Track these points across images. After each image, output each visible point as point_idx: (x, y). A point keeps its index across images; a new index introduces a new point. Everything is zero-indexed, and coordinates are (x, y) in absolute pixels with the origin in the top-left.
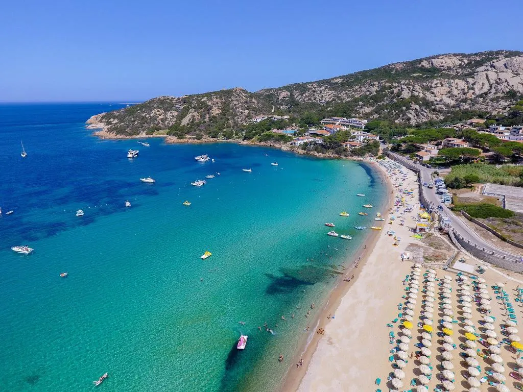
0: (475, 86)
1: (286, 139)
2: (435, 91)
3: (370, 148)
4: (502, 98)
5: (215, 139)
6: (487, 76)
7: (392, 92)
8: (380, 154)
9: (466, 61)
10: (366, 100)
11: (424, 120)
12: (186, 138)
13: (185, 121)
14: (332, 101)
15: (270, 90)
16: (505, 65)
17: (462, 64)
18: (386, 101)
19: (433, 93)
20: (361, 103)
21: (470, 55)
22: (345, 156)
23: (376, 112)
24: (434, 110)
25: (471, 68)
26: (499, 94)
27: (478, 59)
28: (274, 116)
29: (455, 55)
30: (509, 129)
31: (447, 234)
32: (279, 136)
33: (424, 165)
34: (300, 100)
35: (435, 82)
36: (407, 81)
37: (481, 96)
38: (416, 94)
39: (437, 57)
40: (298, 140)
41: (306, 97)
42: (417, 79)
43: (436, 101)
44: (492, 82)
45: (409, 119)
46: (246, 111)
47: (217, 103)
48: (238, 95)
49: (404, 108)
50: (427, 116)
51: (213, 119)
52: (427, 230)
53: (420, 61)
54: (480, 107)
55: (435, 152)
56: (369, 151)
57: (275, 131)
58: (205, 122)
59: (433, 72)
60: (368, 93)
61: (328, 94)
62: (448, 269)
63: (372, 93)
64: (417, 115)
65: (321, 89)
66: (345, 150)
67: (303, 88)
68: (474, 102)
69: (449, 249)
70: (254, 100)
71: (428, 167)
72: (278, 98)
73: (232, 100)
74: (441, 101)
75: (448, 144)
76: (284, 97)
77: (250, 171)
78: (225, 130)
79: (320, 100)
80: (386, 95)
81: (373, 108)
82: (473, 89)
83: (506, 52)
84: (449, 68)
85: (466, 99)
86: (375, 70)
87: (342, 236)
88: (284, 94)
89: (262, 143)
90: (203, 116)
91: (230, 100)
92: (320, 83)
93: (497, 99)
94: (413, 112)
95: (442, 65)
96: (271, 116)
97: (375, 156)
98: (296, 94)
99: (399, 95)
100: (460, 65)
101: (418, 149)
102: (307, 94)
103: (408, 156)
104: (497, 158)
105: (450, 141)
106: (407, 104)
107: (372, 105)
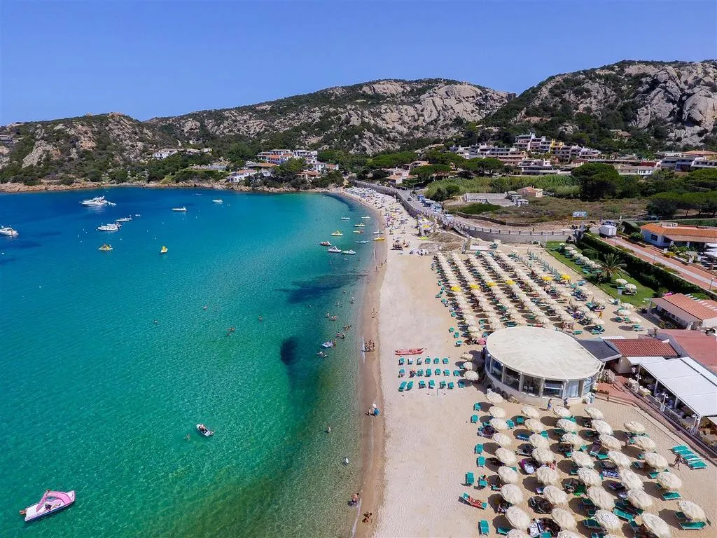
0: (424, 113)
1: (216, 175)
2: (386, 116)
3: (333, 178)
4: (451, 126)
5: (97, 183)
6: (433, 102)
7: (339, 119)
8: (345, 183)
9: (409, 89)
10: (310, 128)
11: (381, 150)
12: (41, 183)
13: (32, 159)
14: (264, 132)
15: (168, 119)
16: (446, 92)
17: (405, 91)
18: (334, 129)
19: (384, 120)
20: (303, 132)
21: (410, 82)
22: (306, 188)
23: (325, 142)
24: (388, 139)
25: (414, 96)
26: (448, 122)
27: (419, 87)
28: (188, 150)
29: (396, 81)
30: (467, 149)
31: (453, 229)
32: (205, 172)
33: (398, 188)
34: (217, 133)
35: (384, 107)
36: (353, 107)
37: (431, 123)
38: (367, 120)
39: (378, 82)
40: (235, 175)
41: (225, 128)
42: (363, 105)
43: (389, 128)
44: (439, 108)
45: (364, 149)
46: (140, 144)
47: (86, 133)
48: (118, 122)
49: (357, 136)
50: (382, 146)
51: (84, 154)
52: (432, 231)
53: (361, 86)
54: (432, 135)
55: (406, 174)
56: (333, 182)
57: (195, 167)
58: (72, 159)
59: (377, 99)
60: (310, 120)
61: (255, 124)
62: (467, 251)
63: (315, 120)
64: (372, 144)
65: (245, 117)
66: (304, 182)
67: (218, 116)
68: (426, 130)
69: (459, 240)
70: (145, 131)
71: (404, 189)
72: (183, 130)
73: (110, 129)
74: (394, 128)
75: (415, 167)
76: (192, 129)
77: (184, 209)
78: (110, 170)
79: (247, 132)
80: (332, 122)
81: (320, 138)
82: (423, 116)
83: (444, 80)
84: (393, 95)
85: (418, 126)
86: (310, 95)
87: (344, 252)
88: (190, 125)
89: (181, 184)
90: (65, 151)
91: (107, 128)
92: (242, 110)
93: (446, 127)
94: (367, 141)
95: (385, 91)
96: (182, 150)
97: (341, 186)
98: (210, 124)
99: (347, 121)
100: (403, 92)
101: (388, 174)
102: (226, 124)
103: (378, 182)
104: (466, 175)
105: (416, 164)
106: (358, 131)
107: (318, 134)
